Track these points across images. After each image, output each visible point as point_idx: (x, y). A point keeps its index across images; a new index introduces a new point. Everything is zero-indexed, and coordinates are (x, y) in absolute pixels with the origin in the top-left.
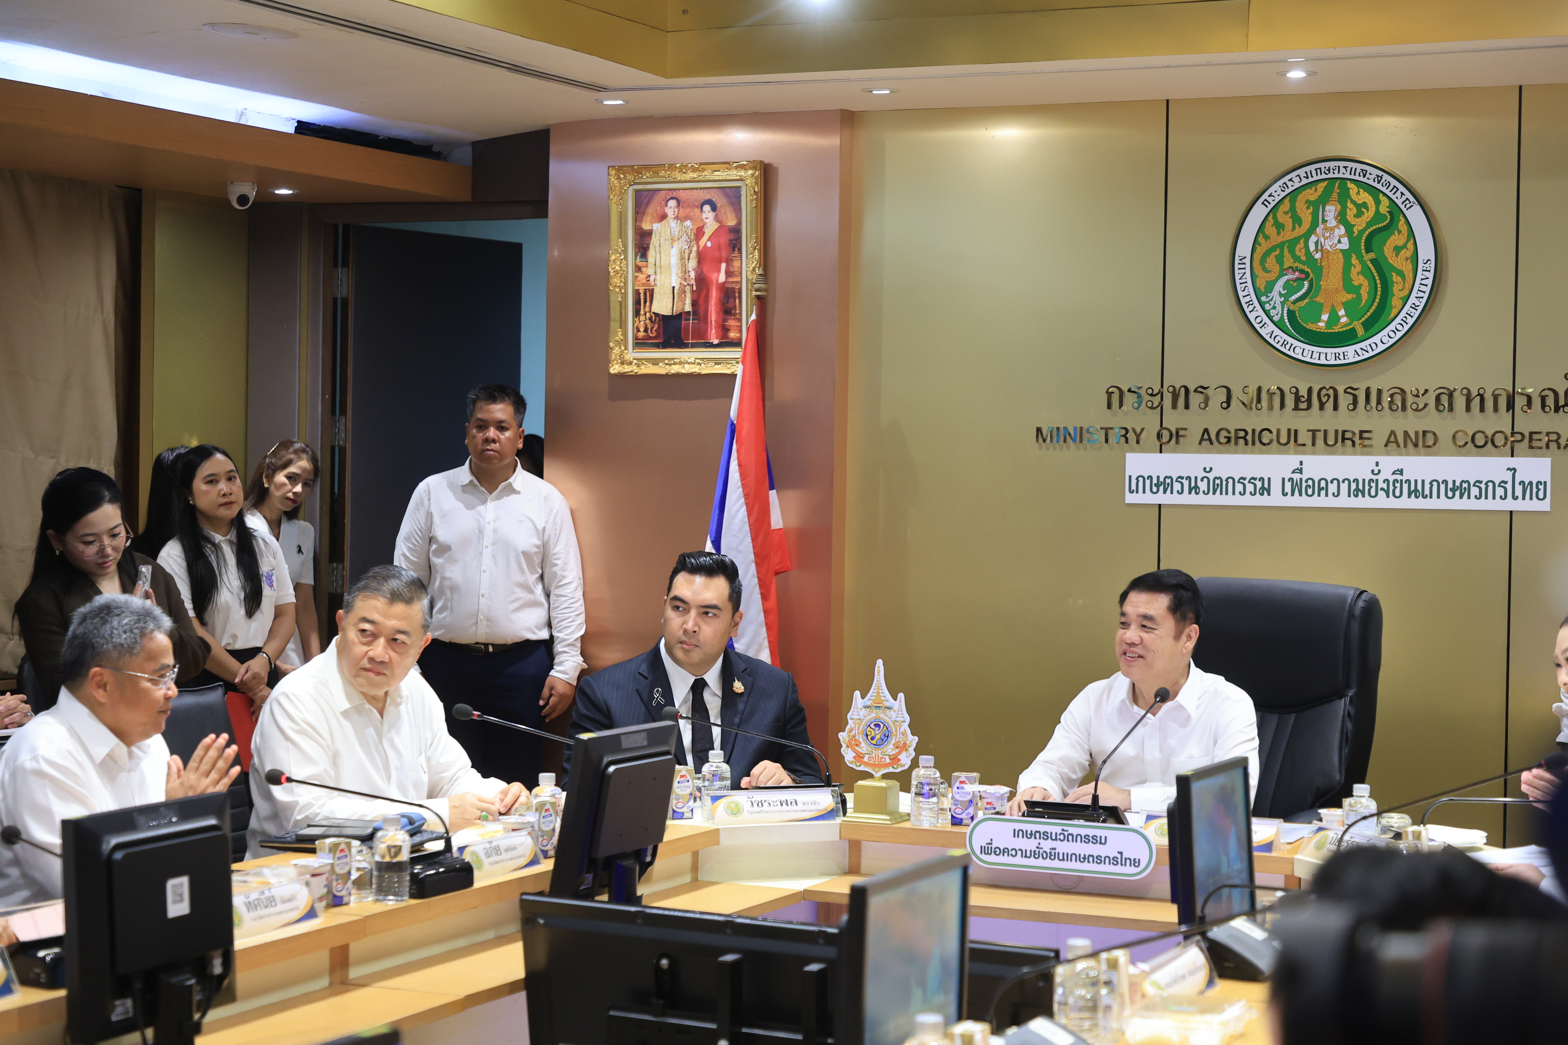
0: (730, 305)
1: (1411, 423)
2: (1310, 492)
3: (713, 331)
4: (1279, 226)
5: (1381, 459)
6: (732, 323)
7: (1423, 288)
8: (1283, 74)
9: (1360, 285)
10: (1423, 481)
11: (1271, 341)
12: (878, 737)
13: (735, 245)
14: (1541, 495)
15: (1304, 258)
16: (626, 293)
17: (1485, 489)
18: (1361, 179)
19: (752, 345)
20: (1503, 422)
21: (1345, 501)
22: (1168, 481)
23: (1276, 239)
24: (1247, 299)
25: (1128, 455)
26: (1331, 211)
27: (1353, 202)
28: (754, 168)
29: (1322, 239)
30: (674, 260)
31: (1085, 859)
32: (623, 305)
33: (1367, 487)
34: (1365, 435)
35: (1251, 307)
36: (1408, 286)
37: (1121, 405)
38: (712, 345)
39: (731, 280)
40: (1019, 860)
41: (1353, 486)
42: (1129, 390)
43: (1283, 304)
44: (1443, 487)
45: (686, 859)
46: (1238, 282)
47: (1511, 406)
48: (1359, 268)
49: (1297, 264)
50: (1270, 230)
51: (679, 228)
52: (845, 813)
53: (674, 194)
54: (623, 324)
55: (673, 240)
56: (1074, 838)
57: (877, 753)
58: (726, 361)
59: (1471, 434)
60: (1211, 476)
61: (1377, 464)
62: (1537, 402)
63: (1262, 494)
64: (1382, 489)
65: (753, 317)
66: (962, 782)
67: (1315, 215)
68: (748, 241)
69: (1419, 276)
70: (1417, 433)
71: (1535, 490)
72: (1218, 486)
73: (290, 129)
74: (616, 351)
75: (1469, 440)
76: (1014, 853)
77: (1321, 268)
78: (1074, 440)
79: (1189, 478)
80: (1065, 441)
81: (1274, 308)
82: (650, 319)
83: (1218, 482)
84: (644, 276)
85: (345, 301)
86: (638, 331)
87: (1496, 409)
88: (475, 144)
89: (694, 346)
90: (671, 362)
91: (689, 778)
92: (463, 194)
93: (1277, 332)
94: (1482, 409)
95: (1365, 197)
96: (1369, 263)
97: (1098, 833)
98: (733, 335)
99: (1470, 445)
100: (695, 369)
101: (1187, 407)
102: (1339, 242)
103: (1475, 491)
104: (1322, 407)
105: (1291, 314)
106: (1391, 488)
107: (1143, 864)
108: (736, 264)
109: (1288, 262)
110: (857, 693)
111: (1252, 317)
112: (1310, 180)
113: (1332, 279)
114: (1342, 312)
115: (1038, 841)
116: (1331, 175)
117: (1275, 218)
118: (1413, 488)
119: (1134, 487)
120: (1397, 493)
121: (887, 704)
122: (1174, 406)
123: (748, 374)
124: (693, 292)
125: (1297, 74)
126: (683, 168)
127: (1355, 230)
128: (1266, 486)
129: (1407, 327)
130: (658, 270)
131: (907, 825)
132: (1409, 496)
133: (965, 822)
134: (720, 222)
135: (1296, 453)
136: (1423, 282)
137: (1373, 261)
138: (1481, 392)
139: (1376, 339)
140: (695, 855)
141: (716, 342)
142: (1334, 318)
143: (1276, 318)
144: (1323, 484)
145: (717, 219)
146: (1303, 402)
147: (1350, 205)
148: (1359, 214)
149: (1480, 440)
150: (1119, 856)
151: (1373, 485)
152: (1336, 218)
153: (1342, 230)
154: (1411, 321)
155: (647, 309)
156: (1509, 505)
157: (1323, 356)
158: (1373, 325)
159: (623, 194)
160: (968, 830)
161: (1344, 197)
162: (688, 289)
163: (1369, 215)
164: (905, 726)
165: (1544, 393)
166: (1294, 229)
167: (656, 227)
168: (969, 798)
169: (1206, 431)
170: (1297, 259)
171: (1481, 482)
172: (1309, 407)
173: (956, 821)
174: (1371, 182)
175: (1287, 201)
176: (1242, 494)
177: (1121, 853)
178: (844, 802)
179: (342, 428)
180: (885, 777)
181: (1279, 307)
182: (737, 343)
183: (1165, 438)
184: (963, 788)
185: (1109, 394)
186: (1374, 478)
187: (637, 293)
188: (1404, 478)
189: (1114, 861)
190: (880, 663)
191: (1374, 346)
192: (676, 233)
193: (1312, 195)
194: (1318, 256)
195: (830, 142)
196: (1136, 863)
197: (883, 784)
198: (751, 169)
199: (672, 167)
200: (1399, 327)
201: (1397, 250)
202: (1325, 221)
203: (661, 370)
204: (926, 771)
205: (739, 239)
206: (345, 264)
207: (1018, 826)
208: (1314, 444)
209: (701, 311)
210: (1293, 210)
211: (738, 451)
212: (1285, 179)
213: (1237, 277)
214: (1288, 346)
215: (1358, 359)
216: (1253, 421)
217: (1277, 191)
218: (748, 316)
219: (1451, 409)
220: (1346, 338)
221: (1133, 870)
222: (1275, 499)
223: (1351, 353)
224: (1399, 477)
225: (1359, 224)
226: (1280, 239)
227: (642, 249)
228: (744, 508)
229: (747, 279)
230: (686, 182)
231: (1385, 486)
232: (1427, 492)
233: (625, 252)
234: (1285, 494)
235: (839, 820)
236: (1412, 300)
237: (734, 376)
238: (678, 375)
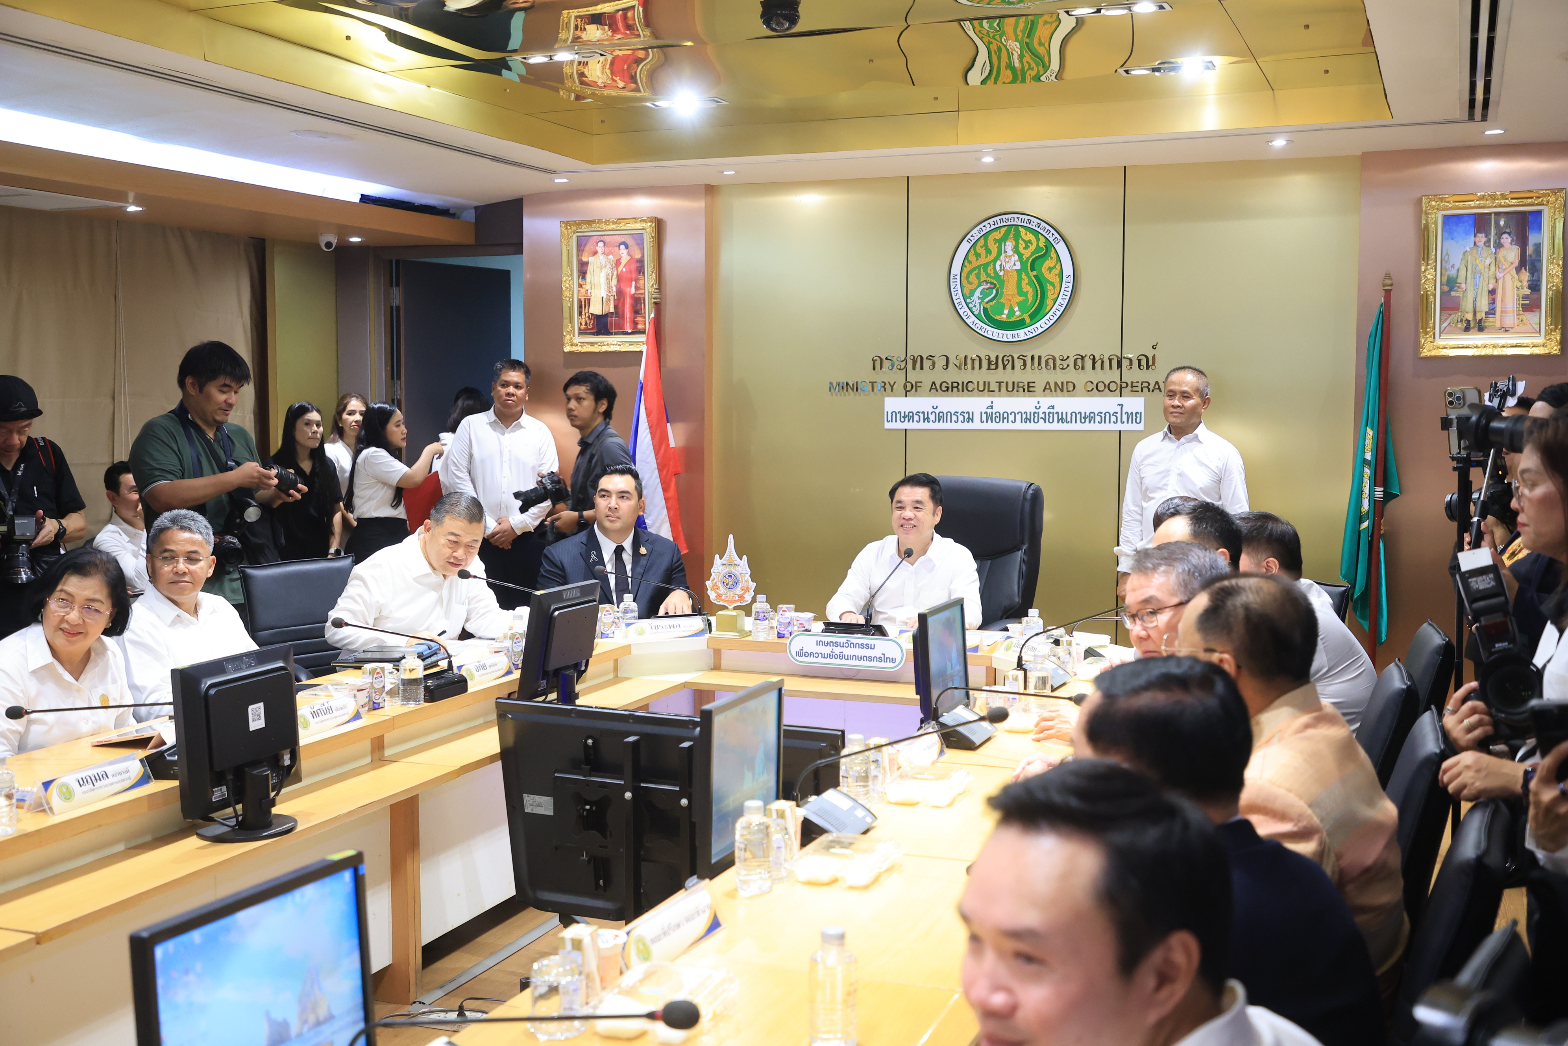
0: (638, 308)
1: (1059, 377)
2: (998, 420)
3: (628, 324)
4: (978, 256)
5: (1040, 399)
6: (639, 319)
7: (1066, 293)
8: (979, 159)
9: (1028, 291)
10: (1067, 413)
11: (973, 327)
12: (730, 583)
13: (641, 270)
14: (1138, 421)
15: (993, 275)
16: (572, 302)
17: (1105, 417)
18: (1028, 225)
19: (652, 332)
20: (1114, 375)
21: (1019, 426)
22: (911, 414)
23: (976, 263)
24: (958, 301)
25: (886, 399)
26: (1009, 245)
27: (1023, 240)
28: (651, 221)
29: (1004, 263)
30: (603, 279)
31: (861, 658)
32: (571, 309)
33: (1032, 417)
34: (1031, 385)
35: (961, 306)
36: (1057, 292)
37: (881, 368)
38: (627, 333)
39: (638, 292)
40: (820, 660)
41: (1024, 416)
42: (886, 359)
43: (980, 304)
44: (1078, 416)
45: (610, 665)
46: (952, 290)
47: (1120, 365)
48: (1026, 281)
49: (988, 279)
50: (972, 257)
51: (605, 260)
52: (710, 631)
53: (602, 238)
54: (571, 321)
55: (601, 268)
56: (855, 645)
57: (730, 593)
58: (637, 343)
59: (1095, 383)
60: (937, 411)
61: (1038, 403)
62: (1135, 363)
63: (968, 422)
64: (1042, 418)
65: (652, 315)
66: (784, 611)
67: (999, 248)
68: (649, 268)
69: (1064, 286)
70: (1062, 383)
71: (1134, 417)
72: (941, 417)
73: (357, 199)
74: (568, 337)
75: (1094, 387)
76: (817, 655)
77: (1004, 281)
78: (853, 390)
79: (923, 412)
80: (847, 391)
81: (975, 306)
82: (589, 317)
83: (941, 414)
84: (584, 290)
85: (398, 308)
86: (581, 324)
87: (1111, 367)
88: (477, 208)
89: (616, 334)
90: (602, 344)
91: (611, 612)
92: (470, 240)
93: (977, 321)
94: (1102, 368)
95: (1030, 237)
96: (1033, 278)
97: (870, 642)
98: (640, 326)
99: (1095, 389)
100: (617, 348)
101: (922, 368)
102: (1015, 265)
103: (1098, 419)
104: (1004, 367)
105: (985, 310)
106: (1047, 417)
107: (898, 661)
108: (641, 282)
109: (983, 277)
110: (717, 556)
111: (961, 312)
112: (997, 226)
113: (1010, 288)
114: (1016, 309)
115: (832, 647)
116: (1009, 223)
117: (975, 250)
118: (1060, 417)
119: (890, 419)
120: (1051, 421)
121: (736, 563)
122: (914, 368)
123: (650, 352)
124: (615, 300)
125: (988, 160)
126: (607, 222)
127: (1024, 257)
128: (971, 417)
129: (1056, 318)
130: (593, 287)
131: (750, 638)
132: (1058, 422)
133: (786, 636)
134: (631, 256)
135: (989, 396)
136: (1066, 289)
137: (1036, 277)
138: (1102, 357)
139: (1038, 325)
140: (616, 661)
141: (630, 331)
142: (1012, 312)
143: (976, 313)
144: (1005, 415)
145: (629, 254)
146: (993, 365)
147: (1021, 241)
148: (1026, 248)
149: (1101, 386)
150: (883, 656)
151: (1036, 415)
152: (1012, 250)
153: (1016, 257)
154: (1059, 314)
155: (587, 311)
156: (1119, 427)
157: (1005, 336)
158: (1036, 315)
159: (569, 238)
160: (787, 641)
161: (1017, 237)
162: (612, 298)
163: (1032, 248)
164: (748, 577)
165: (1140, 358)
166: (986, 257)
167: (591, 259)
168: (788, 621)
169: (934, 383)
170: (988, 275)
171: (1101, 413)
172: (997, 368)
173: (780, 636)
174: (1033, 227)
175: (982, 239)
176: (957, 422)
177: (884, 654)
178: (710, 624)
179: (399, 388)
180: (735, 608)
181: (978, 306)
182: (643, 332)
183: (909, 388)
184: (784, 615)
185: (874, 361)
186: (1037, 411)
187: (580, 301)
188: (1055, 411)
189: (880, 659)
190: (731, 536)
191: (1036, 329)
192: (604, 263)
193: (997, 235)
194: (1001, 274)
195: (699, 204)
196: (893, 660)
197: (734, 613)
198: (650, 222)
199: (600, 222)
200: (1052, 318)
201: (1050, 269)
202: (1005, 252)
203: (596, 349)
204: (762, 604)
205: (643, 266)
206: (398, 285)
207: (819, 639)
208: (1000, 391)
209: (621, 313)
210: (986, 245)
211: (645, 399)
212: (981, 226)
213: (952, 287)
214: (983, 330)
215: (1026, 337)
216: (962, 377)
217: (976, 234)
218: (649, 314)
219: (1083, 368)
220: (1019, 324)
221: (891, 665)
222: (976, 425)
223: (1022, 334)
224: (1052, 410)
225: (1027, 253)
226: (978, 263)
227: (583, 274)
228: (649, 435)
229: (648, 291)
230: (609, 230)
231: (1043, 416)
232: (1069, 419)
233: (572, 275)
234: (982, 422)
235: (707, 635)
236: (1059, 300)
237: (641, 352)
238: (606, 352)
